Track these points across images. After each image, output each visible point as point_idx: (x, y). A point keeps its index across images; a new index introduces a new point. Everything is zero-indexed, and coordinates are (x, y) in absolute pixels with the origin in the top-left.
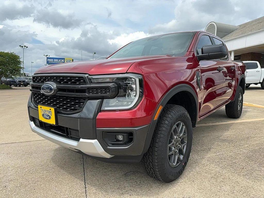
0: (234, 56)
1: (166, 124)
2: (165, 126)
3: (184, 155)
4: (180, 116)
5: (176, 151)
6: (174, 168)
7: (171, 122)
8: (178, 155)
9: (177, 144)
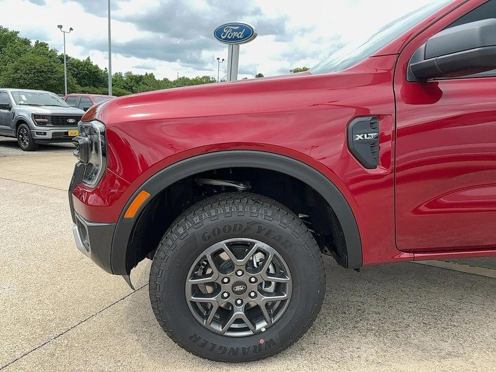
2: (175, 236)
3: (275, 323)
4: (232, 226)
5: (234, 304)
6: (221, 335)
7: (190, 232)
8: (236, 313)
9: (238, 288)
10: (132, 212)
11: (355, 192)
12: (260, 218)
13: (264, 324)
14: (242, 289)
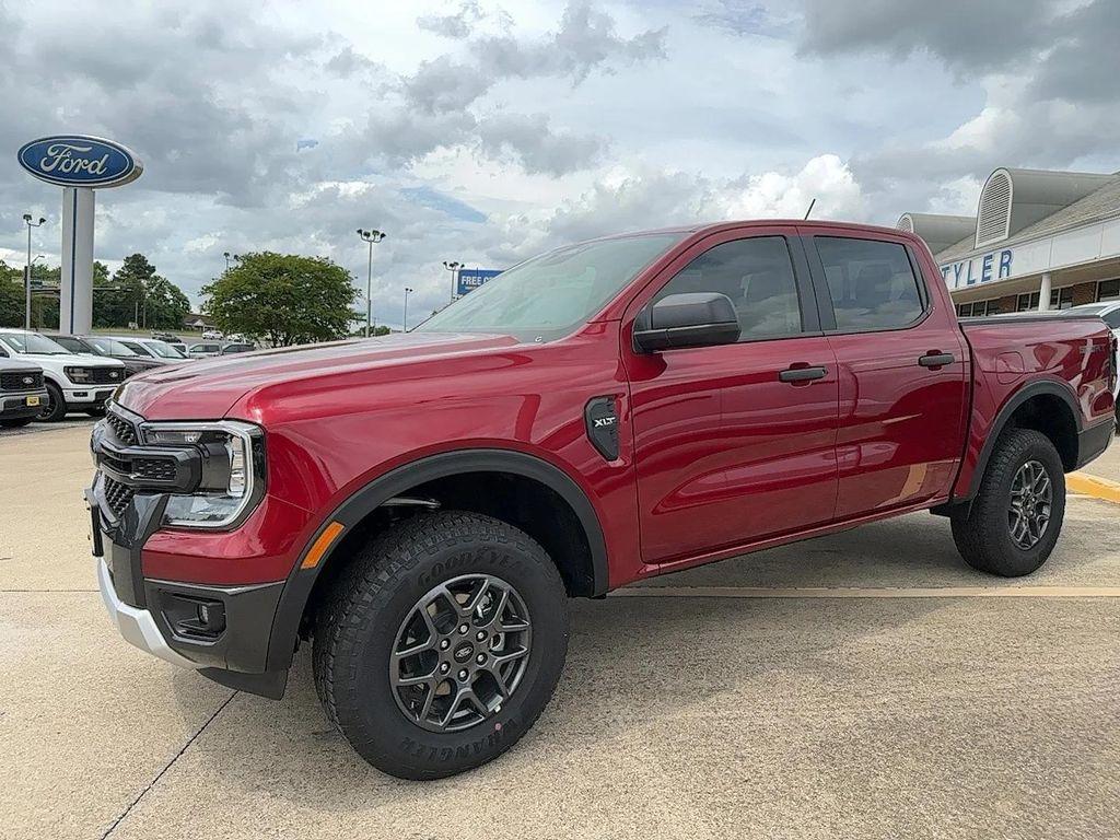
0: (1052, 291)
1: (380, 583)
2: (375, 588)
3: (512, 695)
4: (458, 558)
5: (456, 678)
6: (441, 733)
7: (400, 576)
8: (462, 691)
9: (463, 652)
10: (313, 560)
11: (601, 493)
12: (493, 542)
13: (500, 699)
14: (468, 652)
